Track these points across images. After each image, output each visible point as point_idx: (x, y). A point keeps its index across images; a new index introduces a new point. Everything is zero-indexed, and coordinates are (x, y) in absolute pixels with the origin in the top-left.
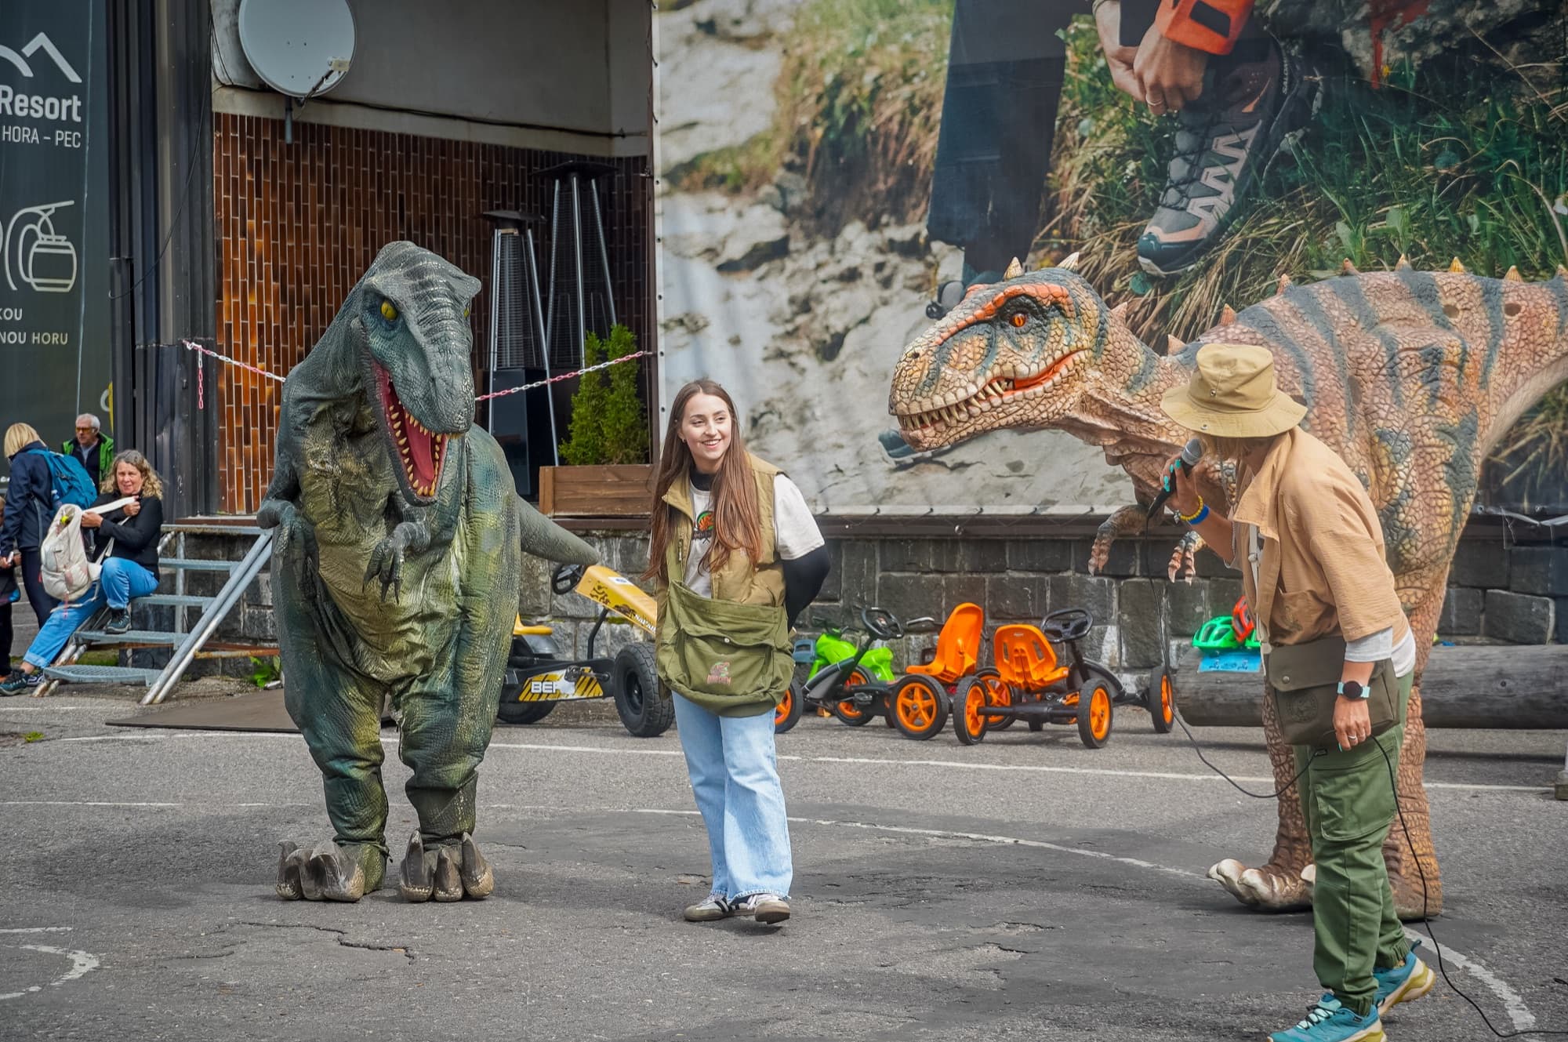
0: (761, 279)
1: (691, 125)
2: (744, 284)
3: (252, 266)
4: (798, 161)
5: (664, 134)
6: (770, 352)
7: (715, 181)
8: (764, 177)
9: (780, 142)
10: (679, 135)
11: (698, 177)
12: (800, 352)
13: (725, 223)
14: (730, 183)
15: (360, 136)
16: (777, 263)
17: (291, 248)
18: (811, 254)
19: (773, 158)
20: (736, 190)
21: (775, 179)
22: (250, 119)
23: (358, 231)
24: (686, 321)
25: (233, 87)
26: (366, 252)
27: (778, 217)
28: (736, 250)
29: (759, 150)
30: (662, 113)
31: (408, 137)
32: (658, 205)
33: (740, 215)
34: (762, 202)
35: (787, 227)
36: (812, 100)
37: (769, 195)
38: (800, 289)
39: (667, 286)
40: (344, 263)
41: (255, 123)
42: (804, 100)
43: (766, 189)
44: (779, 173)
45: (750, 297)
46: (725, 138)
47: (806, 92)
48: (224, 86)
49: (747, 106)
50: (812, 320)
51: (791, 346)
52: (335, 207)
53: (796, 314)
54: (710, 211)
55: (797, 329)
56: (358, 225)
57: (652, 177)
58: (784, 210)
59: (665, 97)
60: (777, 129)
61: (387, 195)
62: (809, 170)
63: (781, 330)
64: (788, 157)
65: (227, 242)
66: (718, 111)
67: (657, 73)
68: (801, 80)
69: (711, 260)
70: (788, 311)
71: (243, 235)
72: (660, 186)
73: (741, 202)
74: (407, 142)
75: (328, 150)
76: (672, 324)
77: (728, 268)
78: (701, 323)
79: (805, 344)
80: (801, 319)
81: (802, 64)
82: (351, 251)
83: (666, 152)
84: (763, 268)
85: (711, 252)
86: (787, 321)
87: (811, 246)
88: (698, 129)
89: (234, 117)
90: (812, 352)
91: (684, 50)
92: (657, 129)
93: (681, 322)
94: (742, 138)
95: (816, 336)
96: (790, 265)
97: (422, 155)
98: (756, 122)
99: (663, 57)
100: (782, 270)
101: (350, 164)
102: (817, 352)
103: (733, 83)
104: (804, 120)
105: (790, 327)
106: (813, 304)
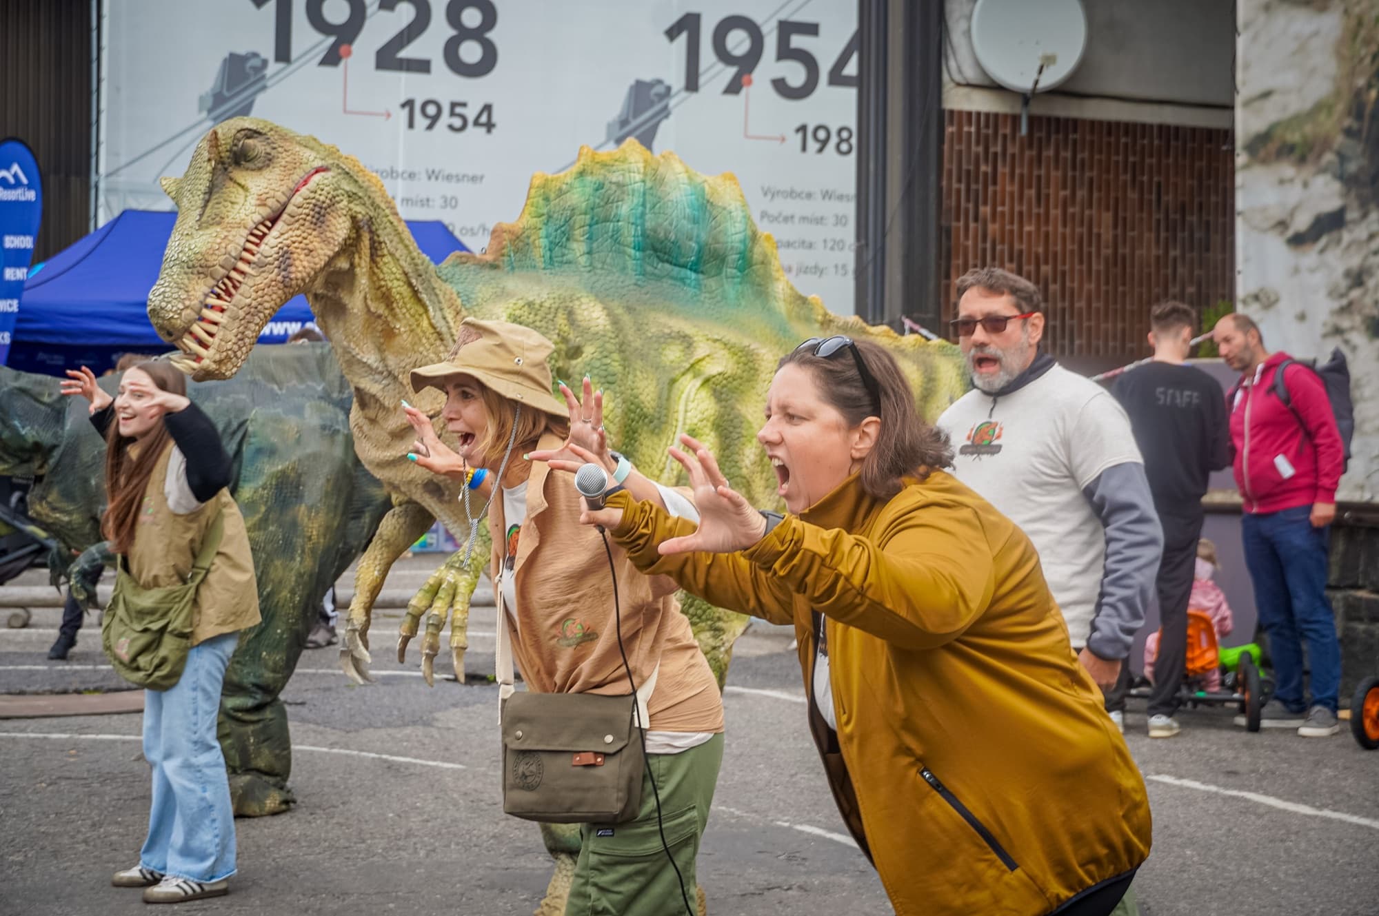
0: (1322, 251)
1: (1266, 95)
2: (1310, 257)
3: (984, 250)
4: (1355, 126)
5: (1247, 104)
6: (1328, 329)
7: (1286, 151)
8: (1326, 144)
9: (1340, 107)
10: (1257, 104)
11: (1272, 147)
12: (1352, 329)
13: (1294, 194)
14: (1297, 153)
15: (1112, 128)
16: (1335, 235)
17: (1030, 233)
18: (1364, 225)
19: (1332, 124)
20: (1302, 160)
21: (1336, 146)
22: (987, 115)
23: (1107, 217)
24: (1261, 296)
25: (968, 85)
26: (1116, 237)
27: (1336, 186)
28: (1302, 222)
29: (1322, 117)
30: (1244, 84)
31: (1168, 127)
32: (1239, 179)
33: (1306, 185)
34: (1323, 171)
35: (1345, 195)
36: (1368, 60)
37: (1330, 163)
38: (1355, 261)
39: (1247, 260)
40: (1090, 245)
41: (993, 119)
42: (1361, 60)
43: (1329, 157)
44: (1339, 140)
45: (1312, 271)
46: (1296, 104)
47: (1363, 52)
48: (959, 85)
49: (1313, 71)
50: (1365, 294)
51: (1345, 323)
52: (1081, 193)
53: (1351, 288)
54: (1282, 182)
55: (1350, 304)
56: (1108, 209)
57: (1233, 151)
58: (1341, 177)
59: (1247, 67)
60: (1338, 93)
61: (1142, 183)
62: (1364, 134)
63: (1336, 305)
64: (1348, 122)
65: (958, 229)
66: (1288, 79)
67: (1241, 42)
68: (1359, 39)
69: (1282, 233)
70: (1343, 284)
71: (976, 219)
72: (1241, 159)
73: (1307, 171)
74: (1165, 130)
75: (1075, 142)
76: (1249, 300)
77: (1298, 241)
78: (1273, 298)
79: (1358, 319)
80: (1355, 293)
81: (1360, 23)
82: (1099, 235)
83: (1246, 124)
84: (1323, 241)
85: (1282, 225)
86: (1342, 296)
87: (1365, 216)
88: (1275, 98)
89: (969, 114)
90: (1363, 328)
91: (1262, 18)
92: (1239, 100)
93: (1256, 298)
94: (1308, 105)
95: (1367, 311)
96: (1346, 236)
97: (1185, 143)
98: (1320, 88)
99: (1247, 26)
100: (1339, 241)
101: (1100, 152)
102: (1368, 328)
103: (1302, 48)
104: (1361, 82)
105: (1344, 302)
106: (1365, 278)
